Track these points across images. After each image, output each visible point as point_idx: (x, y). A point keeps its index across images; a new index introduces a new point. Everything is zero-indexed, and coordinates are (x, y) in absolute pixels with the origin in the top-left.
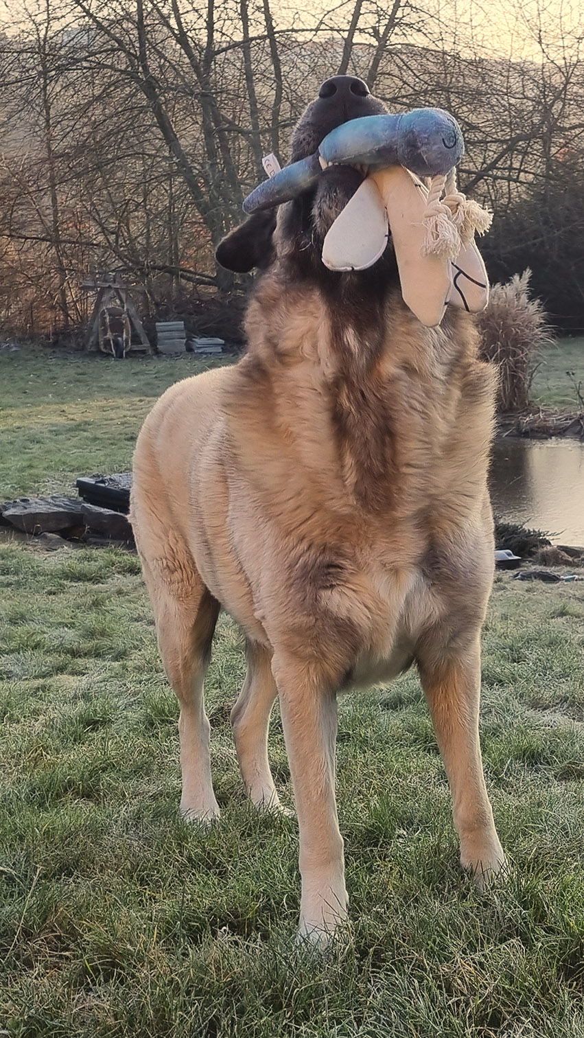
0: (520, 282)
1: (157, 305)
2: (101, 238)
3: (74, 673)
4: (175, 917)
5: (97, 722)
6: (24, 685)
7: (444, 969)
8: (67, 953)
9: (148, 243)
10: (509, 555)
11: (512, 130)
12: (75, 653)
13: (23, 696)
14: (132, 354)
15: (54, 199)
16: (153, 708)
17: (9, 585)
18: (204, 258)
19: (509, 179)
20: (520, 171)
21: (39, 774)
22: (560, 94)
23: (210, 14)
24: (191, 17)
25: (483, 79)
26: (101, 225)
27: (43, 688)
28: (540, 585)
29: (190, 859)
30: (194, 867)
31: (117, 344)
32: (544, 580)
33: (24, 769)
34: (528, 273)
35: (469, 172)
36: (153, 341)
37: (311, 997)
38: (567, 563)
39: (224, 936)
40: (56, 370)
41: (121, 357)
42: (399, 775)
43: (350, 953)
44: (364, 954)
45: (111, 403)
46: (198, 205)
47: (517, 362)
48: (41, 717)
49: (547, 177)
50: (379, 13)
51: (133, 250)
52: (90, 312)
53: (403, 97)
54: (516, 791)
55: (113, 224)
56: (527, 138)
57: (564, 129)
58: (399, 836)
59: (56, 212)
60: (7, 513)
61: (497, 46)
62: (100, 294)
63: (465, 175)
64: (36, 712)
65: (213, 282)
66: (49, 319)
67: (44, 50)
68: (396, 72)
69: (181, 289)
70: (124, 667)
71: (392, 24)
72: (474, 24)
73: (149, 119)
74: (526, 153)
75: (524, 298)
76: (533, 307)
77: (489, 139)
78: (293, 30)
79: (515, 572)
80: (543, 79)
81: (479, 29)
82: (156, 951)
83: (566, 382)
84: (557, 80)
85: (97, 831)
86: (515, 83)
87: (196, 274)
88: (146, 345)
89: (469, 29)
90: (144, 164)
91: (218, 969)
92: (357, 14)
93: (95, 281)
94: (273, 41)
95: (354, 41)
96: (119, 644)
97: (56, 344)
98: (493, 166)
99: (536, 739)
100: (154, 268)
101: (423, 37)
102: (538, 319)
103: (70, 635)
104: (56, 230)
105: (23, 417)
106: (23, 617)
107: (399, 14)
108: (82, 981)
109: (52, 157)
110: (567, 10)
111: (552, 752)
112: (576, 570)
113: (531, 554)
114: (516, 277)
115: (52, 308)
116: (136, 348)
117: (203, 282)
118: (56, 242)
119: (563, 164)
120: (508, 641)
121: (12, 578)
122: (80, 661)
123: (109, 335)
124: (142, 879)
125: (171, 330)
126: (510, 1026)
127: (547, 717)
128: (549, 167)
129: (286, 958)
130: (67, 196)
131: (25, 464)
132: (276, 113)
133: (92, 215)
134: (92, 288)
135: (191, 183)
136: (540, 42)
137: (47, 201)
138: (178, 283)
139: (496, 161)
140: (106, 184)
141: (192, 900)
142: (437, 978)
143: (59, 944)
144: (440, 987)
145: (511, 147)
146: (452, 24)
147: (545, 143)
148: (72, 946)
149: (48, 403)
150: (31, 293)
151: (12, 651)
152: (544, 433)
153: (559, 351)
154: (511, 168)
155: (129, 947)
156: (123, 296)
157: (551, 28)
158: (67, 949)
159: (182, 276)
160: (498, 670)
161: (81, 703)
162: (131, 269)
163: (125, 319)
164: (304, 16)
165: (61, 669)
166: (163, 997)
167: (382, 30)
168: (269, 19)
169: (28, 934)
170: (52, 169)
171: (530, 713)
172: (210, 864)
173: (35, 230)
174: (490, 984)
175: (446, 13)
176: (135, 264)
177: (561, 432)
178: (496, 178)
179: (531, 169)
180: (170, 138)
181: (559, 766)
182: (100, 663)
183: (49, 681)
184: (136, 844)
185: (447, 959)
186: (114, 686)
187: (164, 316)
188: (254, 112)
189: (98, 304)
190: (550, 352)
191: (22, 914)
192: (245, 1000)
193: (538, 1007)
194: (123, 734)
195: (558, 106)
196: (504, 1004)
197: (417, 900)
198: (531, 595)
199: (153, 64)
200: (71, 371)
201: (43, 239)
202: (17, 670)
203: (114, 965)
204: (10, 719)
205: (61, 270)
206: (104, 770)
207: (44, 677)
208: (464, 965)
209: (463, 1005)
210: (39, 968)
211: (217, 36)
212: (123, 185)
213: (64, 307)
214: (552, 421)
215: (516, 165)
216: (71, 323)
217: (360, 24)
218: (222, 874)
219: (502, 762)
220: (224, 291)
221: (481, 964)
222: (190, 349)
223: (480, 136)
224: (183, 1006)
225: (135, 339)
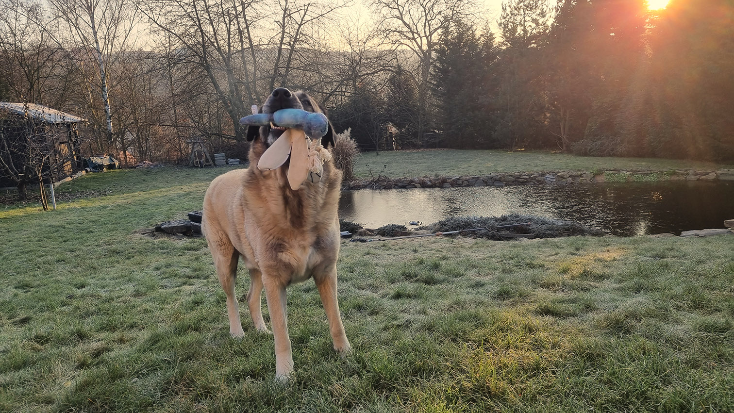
0: (347, 133)
1: (214, 147)
2: (193, 124)
3: (190, 285)
4: (230, 374)
5: (198, 303)
6: (171, 290)
7: (330, 388)
8: (191, 389)
9: (210, 125)
10: (348, 233)
11: (341, 77)
12: (190, 277)
13: (171, 294)
14: (206, 166)
15: (175, 111)
16: (219, 296)
17: (164, 253)
18: (231, 130)
19: (341, 95)
20: (345, 92)
21: (178, 323)
22: (358, 63)
23: (229, 40)
24: (222, 42)
25: (330, 59)
26: (192, 120)
27: (179, 291)
28: (359, 243)
29: (235, 352)
30: (236, 354)
31: (200, 163)
32: (361, 242)
33: (173, 321)
34: (350, 129)
35: (326, 93)
36: (214, 161)
37: (281, 401)
38: (369, 235)
39: (249, 379)
40: (179, 173)
41: (202, 167)
42: (310, 316)
43: (295, 383)
44: (300, 383)
45: (199, 184)
46: (228, 110)
47: (347, 162)
48: (178, 302)
49: (355, 94)
50: (291, 37)
51: (205, 128)
52: (190, 151)
53: (301, 67)
54: (354, 320)
55: (197, 119)
56: (347, 80)
57: (360, 76)
58: (311, 339)
59: (176, 115)
60: (163, 227)
61: (334, 47)
62: (193, 145)
63: (325, 95)
64: (176, 300)
65: (235, 138)
66: (175, 155)
67: (169, 57)
68: (298, 58)
69: (223, 142)
70: (208, 282)
71: (295, 41)
72: (326, 39)
73: (208, 80)
74: (347, 85)
75: (349, 138)
76: (352, 142)
77: (333, 81)
78: (260, 45)
79: (350, 239)
80: (352, 58)
81: (327, 41)
82: (224, 386)
83: (365, 168)
84: (357, 58)
85: (200, 343)
86: (342, 60)
87: (228, 135)
88: (211, 163)
89: (324, 41)
90: (207, 96)
91: (246, 392)
92: (282, 38)
93: (191, 140)
94: (252, 49)
95: (282, 47)
96: (206, 273)
97: (178, 163)
98: (335, 91)
99: (360, 301)
100: (213, 134)
101: (307, 45)
102: (354, 146)
103: (188, 271)
104: (176, 122)
105: (167, 191)
106: (170, 265)
107: (298, 37)
108: (197, 399)
109: (174, 95)
110: (359, 32)
111: (366, 305)
112: (373, 237)
113: (356, 232)
114: (346, 131)
115: (176, 151)
116: (207, 164)
117: (231, 139)
118: (176, 127)
119: (361, 89)
120: (349, 265)
121: (165, 251)
122: (191, 280)
123: (197, 160)
124: (218, 360)
125: (220, 157)
126: (355, 408)
127: (364, 292)
128: (356, 90)
129: (271, 387)
130: (180, 110)
131: (169, 208)
132: (255, 75)
133: (190, 116)
134: (190, 143)
135: (224, 102)
136: (350, 45)
137: (172, 112)
138: (221, 139)
139: (336, 89)
140: (194, 104)
141: (236, 367)
142: (327, 391)
143: (188, 386)
144: (328, 395)
145: (341, 84)
146: (318, 40)
147: (354, 81)
148: (193, 386)
149: (176, 186)
150: (168, 146)
151: (167, 278)
152: (358, 187)
153: (363, 157)
154: (342, 91)
155: (213, 385)
156: (202, 145)
157: (354, 39)
158: (191, 388)
159: (223, 137)
160: (345, 276)
161: (193, 296)
162: (204, 135)
163: (203, 154)
164: (263, 39)
165: (185, 284)
166: (227, 403)
167: (292, 43)
168: (250, 41)
169: (176, 382)
170: (174, 100)
171: (358, 291)
172: (242, 353)
173: (169, 122)
174: (347, 392)
175: (315, 36)
176: (206, 133)
177: (365, 187)
178: (336, 95)
179: (349, 91)
180: (216, 86)
181: (369, 310)
182: (199, 280)
183: (181, 288)
184: (214, 347)
185: (331, 384)
186: (204, 289)
187: (217, 151)
188: (247, 76)
189: (193, 149)
190: (359, 158)
191: (173, 375)
192: (257, 403)
193: (365, 400)
194: (208, 306)
195: (358, 67)
196: (352, 400)
197: (319, 363)
198: (356, 247)
199: (209, 60)
200: (184, 174)
201: (171, 126)
202: (169, 285)
203: (208, 392)
204: (167, 303)
205: (179, 137)
206: (202, 320)
207: (179, 287)
208: (337, 386)
209: (337, 401)
210: (181, 395)
211: (232, 48)
212: (200, 105)
213: (180, 150)
214: (361, 183)
215: (344, 90)
216: (183, 156)
217: (284, 41)
218: (247, 357)
219: (348, 310)
220: (238, 141)
221: (343, 385)
222: (227, 163)
223: (330, 80)
224: (234, 407)
225: (207, 160)
